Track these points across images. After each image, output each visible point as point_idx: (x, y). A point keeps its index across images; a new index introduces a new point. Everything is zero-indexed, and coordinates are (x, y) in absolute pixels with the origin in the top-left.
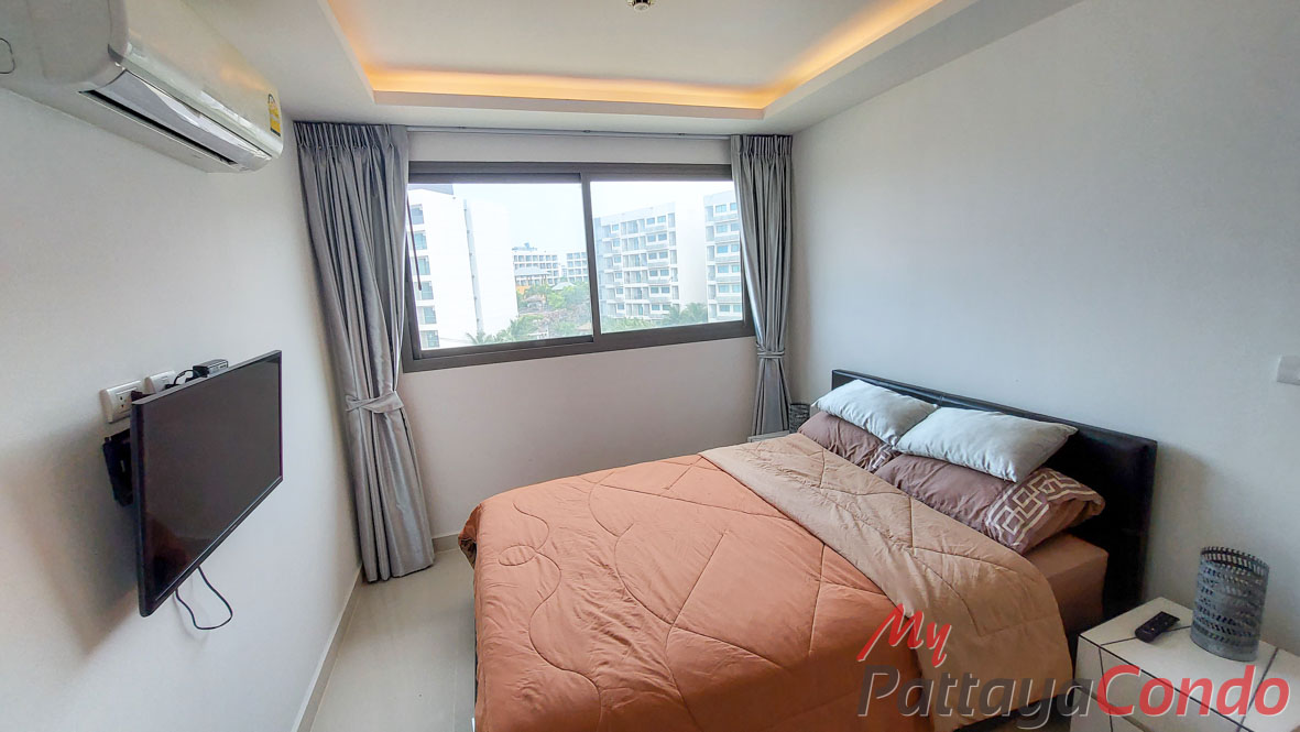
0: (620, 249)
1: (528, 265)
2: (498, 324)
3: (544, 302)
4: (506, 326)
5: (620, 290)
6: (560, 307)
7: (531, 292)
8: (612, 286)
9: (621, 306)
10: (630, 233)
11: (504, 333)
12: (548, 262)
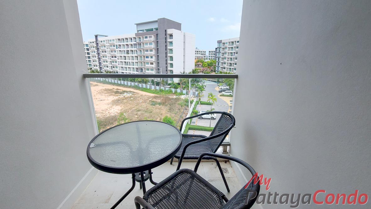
0: (227, 50)
1: (197, 54)
2: (189, 70)
3: (201, 65)
4: (191, 71)
5: (225, 63)
6: (206, 67)
7: (198, 62)
8: (223, 62)
9: (224, 68)
10: (231, 45)
11: (190, 73)
12: (203, 53)
